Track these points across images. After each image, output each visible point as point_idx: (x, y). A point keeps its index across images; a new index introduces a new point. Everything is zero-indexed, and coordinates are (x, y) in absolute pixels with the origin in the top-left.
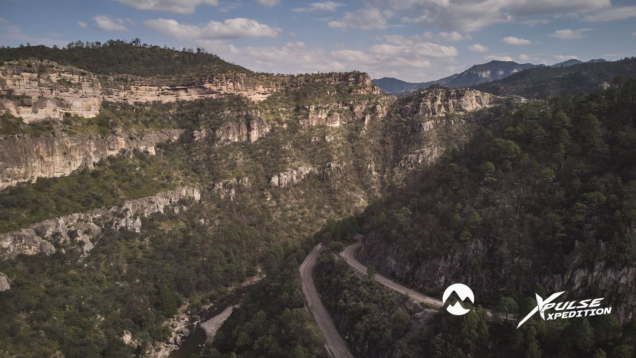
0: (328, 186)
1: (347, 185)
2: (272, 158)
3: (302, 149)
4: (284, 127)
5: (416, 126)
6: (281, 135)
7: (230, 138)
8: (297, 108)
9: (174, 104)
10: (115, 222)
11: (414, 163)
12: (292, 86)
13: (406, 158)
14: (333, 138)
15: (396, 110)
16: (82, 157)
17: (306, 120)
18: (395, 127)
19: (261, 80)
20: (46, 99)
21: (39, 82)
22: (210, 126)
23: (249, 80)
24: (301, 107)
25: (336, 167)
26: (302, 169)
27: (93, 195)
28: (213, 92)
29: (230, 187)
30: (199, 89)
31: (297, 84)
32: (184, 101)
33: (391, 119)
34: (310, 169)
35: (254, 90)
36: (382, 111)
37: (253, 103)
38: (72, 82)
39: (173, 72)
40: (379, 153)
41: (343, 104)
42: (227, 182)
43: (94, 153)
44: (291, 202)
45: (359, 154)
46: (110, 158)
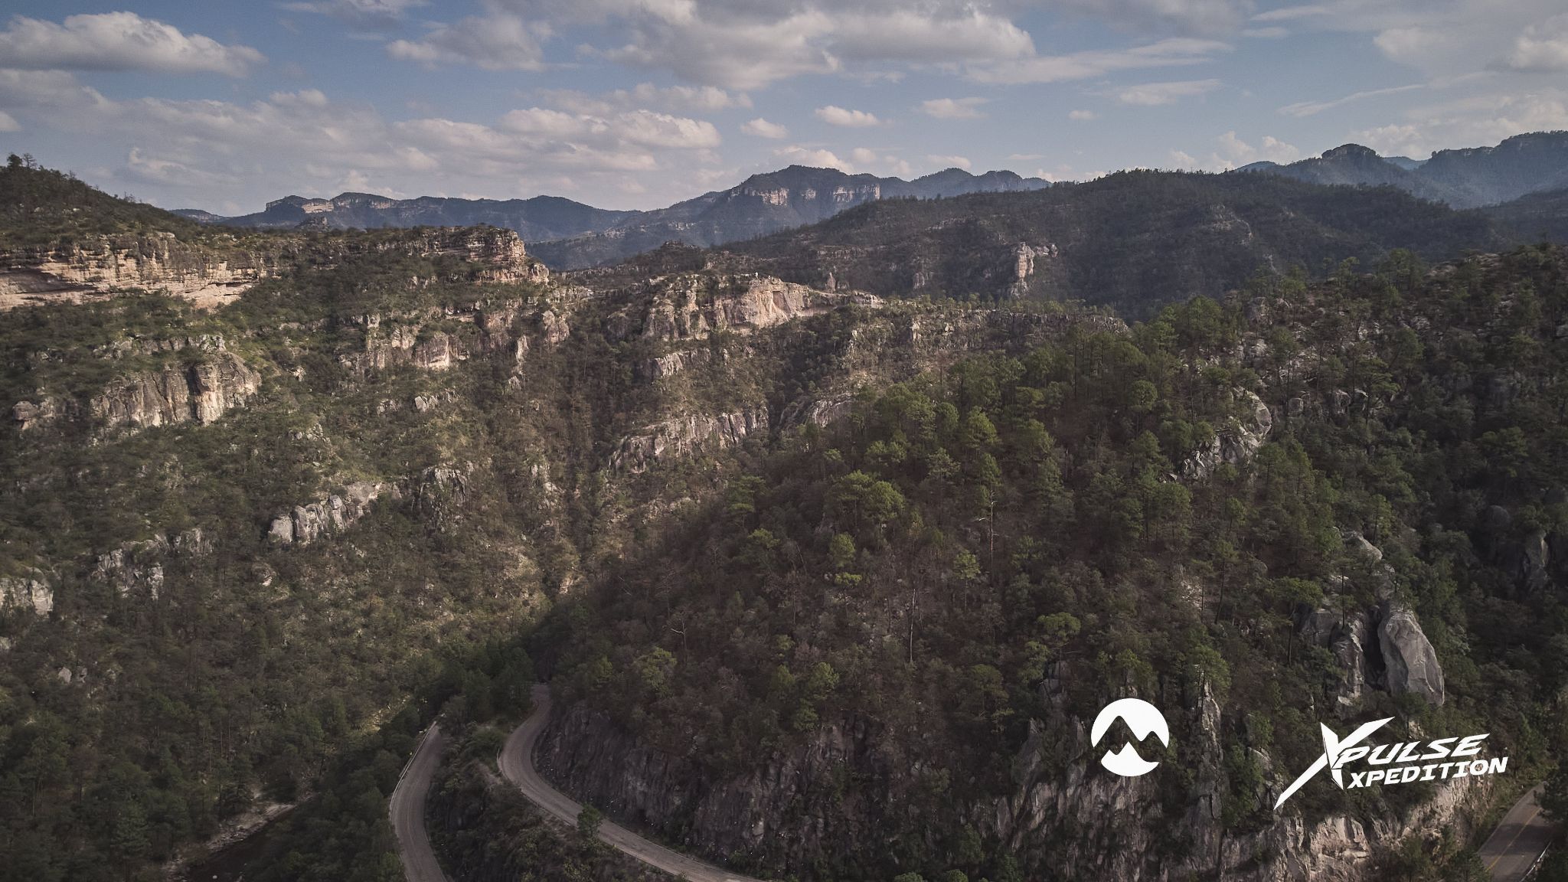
0: (432, 531)
1: (482, 522)
2: (269, 466)
3: (353, 435)
4: (296, 374)
5: (644, 365)
6: (289, 399)
7: (136, 418)
8: (330, 323)
11: (645, 457)
12: (313, 262)
13: (625, 447)
14: (434, 400)
15: (593, 323)
18: (592, 367)
19: (221, 248)
22: (71, 386)
23: (186, 249)
25: (449, 478)
26: (356, 490)
28: (73, 287)
29: (148, 561)
30: (24, 278)
31: (326, 256)
33: (582, 346)
34: (378, 487)
35: (204, 276)
36: (557, 325)
37: (202, 312)
40: (557, 435)
41: (456, 308)
42: (137, 548)
44: (332, 585)
45: (508, 439)
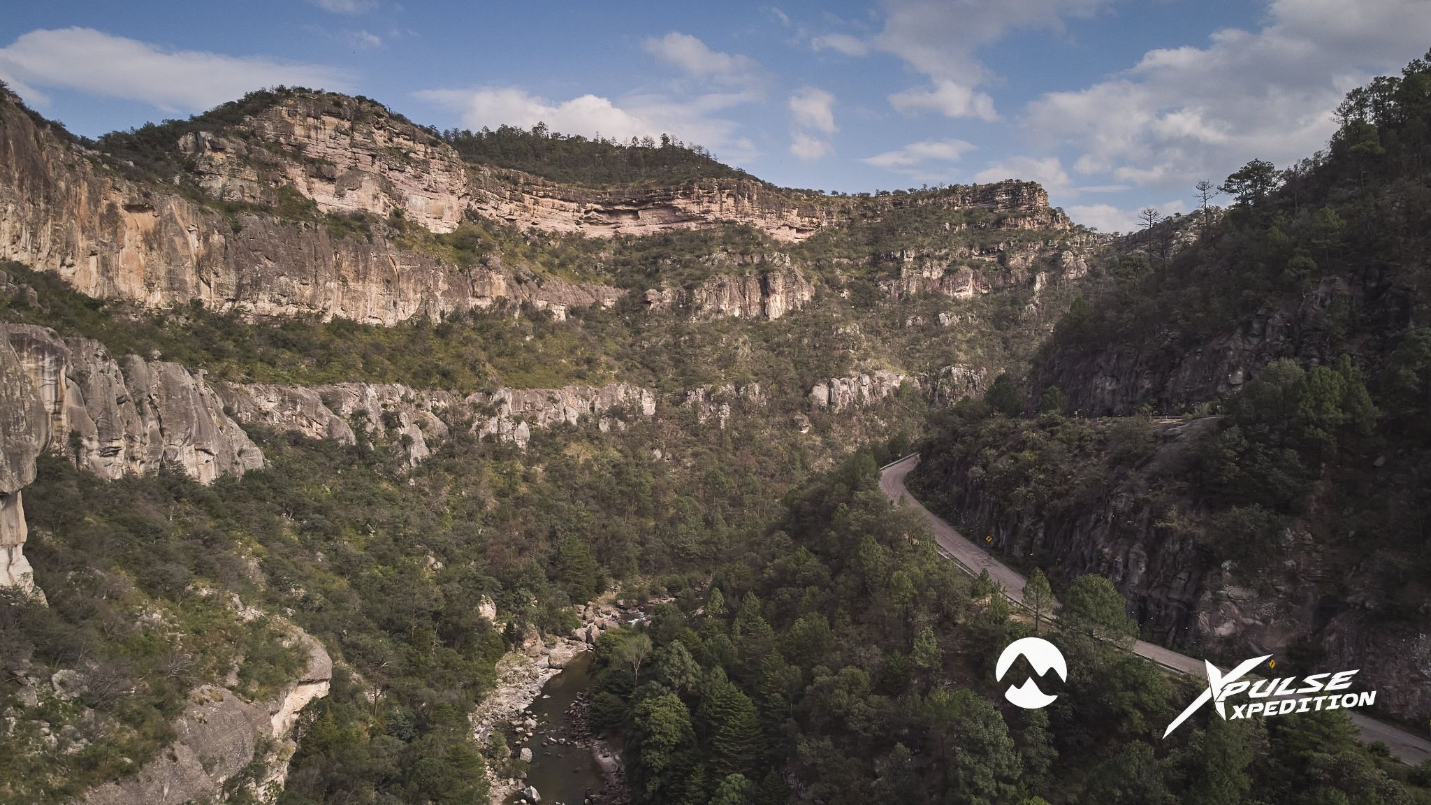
2: (814, 350)
3: (884, 341)
4: (843, 294)
6: (835, 308)
7: (722, 307)
8: (874, 259)
9: (610, 241)
10: (477, 423)
12: (864, 216)
14: (957, 319)
16: (419, 295)
17: (893, 281)
19: (795, 201)
20: (360, 173)
21: (352, 139)
22: (683, 282)
23: (768, 194)
24: (883, 255)
25: (964, 376)
26: (882, 375)
27: (437, 366)
28: (692, 218)
29: (720, 401)
30: (663, 212)
31: (875, 212)
32: (629, 237)
34: (901, 377)
35: (780, 217)
36: (1076, 264)
37: (777, 242)
38: (412, 155)
39: (609, 178)
41: (981, 249)
42: (714, 390)
43: (444, 294)
44: (856, 442)
46: (474, 313)
